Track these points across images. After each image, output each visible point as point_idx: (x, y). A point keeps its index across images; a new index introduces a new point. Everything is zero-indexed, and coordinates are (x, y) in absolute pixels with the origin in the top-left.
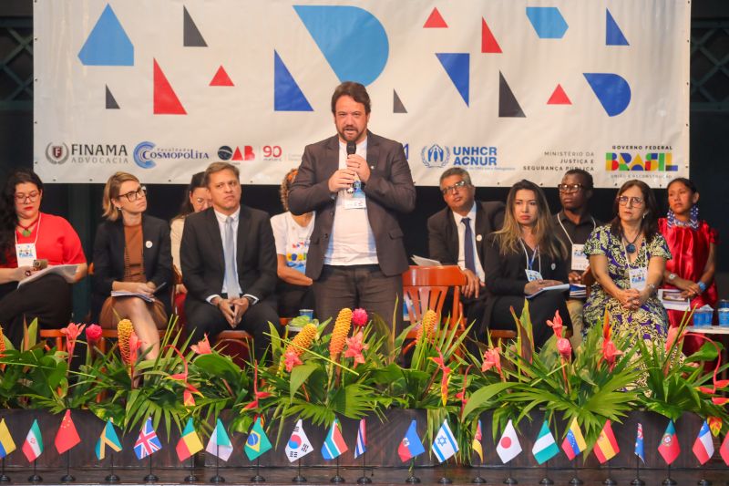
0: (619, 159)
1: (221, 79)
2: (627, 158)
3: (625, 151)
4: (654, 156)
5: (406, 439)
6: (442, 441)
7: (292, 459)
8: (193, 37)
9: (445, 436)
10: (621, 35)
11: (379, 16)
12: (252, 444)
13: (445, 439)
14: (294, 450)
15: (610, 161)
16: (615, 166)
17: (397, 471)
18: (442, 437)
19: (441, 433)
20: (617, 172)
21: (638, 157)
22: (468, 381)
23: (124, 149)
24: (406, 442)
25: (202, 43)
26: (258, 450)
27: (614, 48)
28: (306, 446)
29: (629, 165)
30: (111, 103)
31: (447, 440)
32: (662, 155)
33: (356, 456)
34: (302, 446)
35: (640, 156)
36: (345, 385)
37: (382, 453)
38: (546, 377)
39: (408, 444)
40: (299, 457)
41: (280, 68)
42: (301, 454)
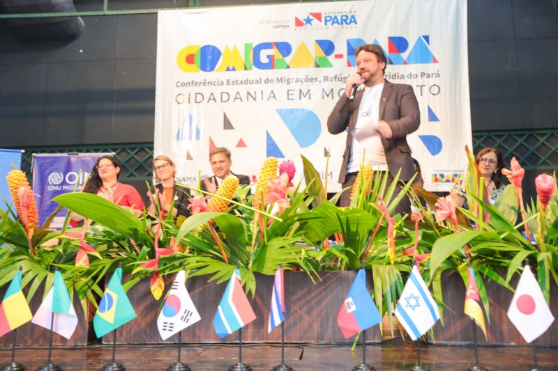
0: (438, 177)
1: (241, 144)
2: (442, 176)
3: (441, 173)
4: (456, 175)
5: (349, 300)
6: (413, 302)
7: (165, 335)
8: (228, 125)
9: (417, 294)
10: (436, 117)
11: (315, 112)
12: (103, 310)
13: (417, 299)
14: (169, 320)
15: (434, 178)
16: (436, 180)
17: (336, 350)
18: (412, 296)
19: (410, 289)
20: (438, 183)
21: (448, 176)
22: (417, 236)
23: (195, 179)
24: (350, 305)
25: (232, 128)
26: (111, 321)
27: (433, 123)
28: (188, 313)
29: (444, 180)
30: (189, 157)
31: (421, 301)
32: (460, 175)
33: (270, 330)
34: (181, 313)
35: (449, 175)
36: (268, 240)
37: (316, 327)
38: (514, 231)
39: (353, 308)
40: (176, 330)
41: (269, 137)
42: (180, 326)
